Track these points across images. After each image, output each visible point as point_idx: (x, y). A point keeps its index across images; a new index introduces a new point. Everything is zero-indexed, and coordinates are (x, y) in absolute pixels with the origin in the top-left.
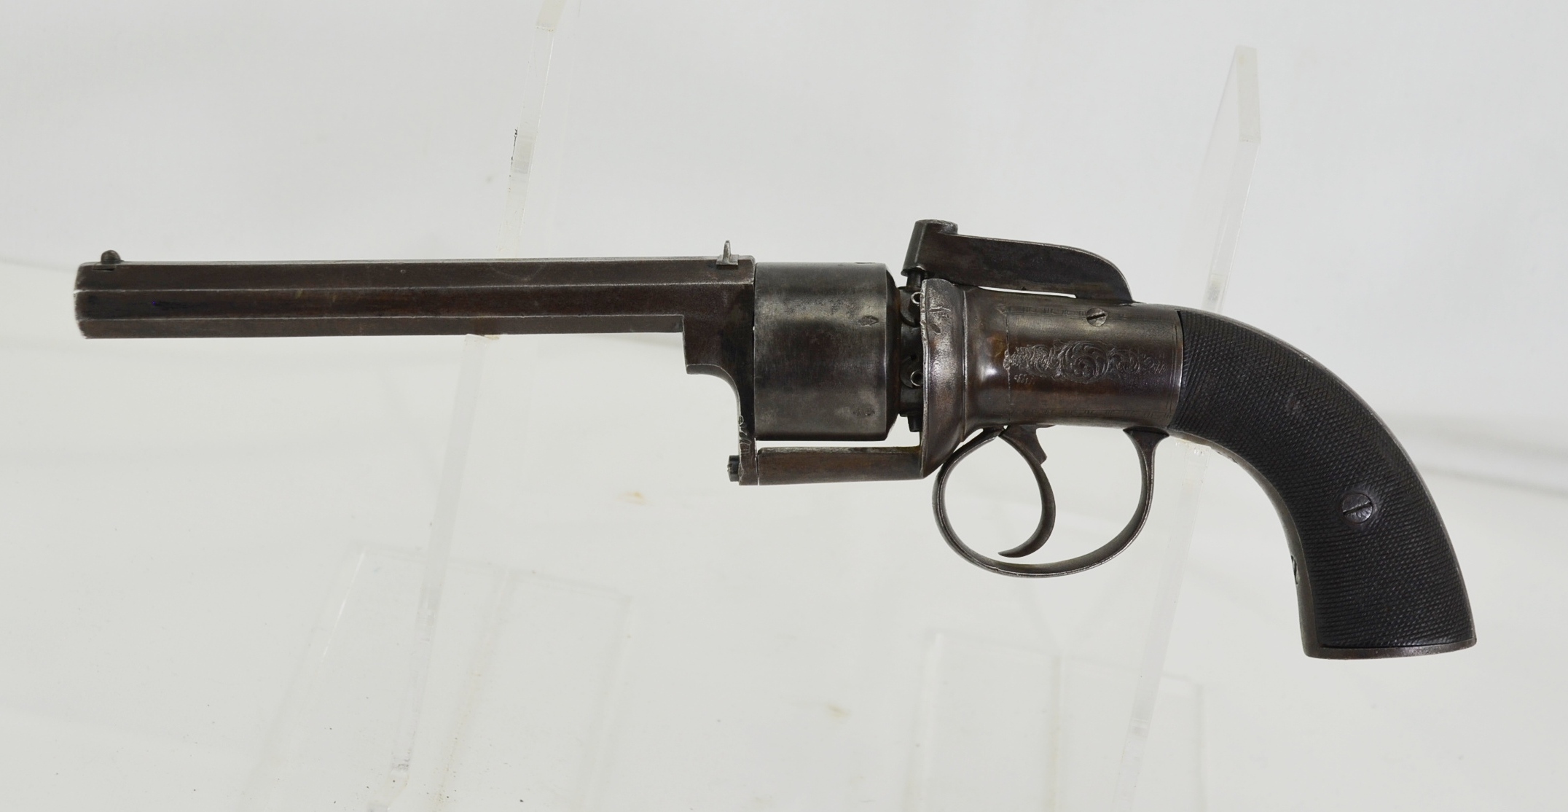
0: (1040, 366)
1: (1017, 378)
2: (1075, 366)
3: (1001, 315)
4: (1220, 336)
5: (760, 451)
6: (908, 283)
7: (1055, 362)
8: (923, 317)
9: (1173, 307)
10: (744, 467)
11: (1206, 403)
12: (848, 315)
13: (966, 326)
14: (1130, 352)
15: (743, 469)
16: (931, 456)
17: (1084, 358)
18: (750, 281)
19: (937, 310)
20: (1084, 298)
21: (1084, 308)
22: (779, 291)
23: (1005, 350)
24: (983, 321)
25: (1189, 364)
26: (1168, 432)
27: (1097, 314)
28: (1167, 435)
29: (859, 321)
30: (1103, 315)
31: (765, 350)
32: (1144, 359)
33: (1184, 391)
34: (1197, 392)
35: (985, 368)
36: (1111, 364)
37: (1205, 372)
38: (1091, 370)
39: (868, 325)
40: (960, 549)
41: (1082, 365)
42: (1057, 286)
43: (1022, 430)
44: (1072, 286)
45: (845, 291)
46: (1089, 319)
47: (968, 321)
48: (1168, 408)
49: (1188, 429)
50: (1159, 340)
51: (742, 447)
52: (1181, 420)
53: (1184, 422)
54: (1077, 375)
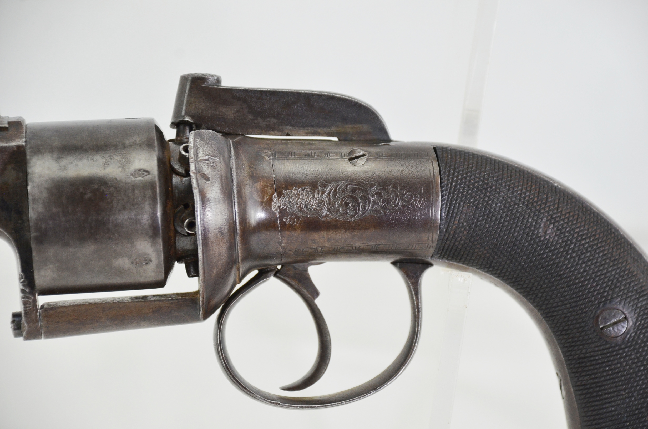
0: (307, 207)
1: (287, 219)
2: (341, 205)
3: (268, 161)
4: (474, 168)
5: (42, 306)
6: (178, 135)
7: (321, 202)
8: (192, 167)
9: (429, 144)
10: (28, 323)
11: (465, 233)
12: (120, 169)
13: (234, 174)
14: (391, 188)
15: (26, 325)
16: (209, 300)
17: (347, 197)
18: (21, 142)
19: (205, 160)
20: (345, 140)
21: (346, 150)
22: (51, 150)
23: (273, 194)
24: (250, 167)
25: (446, 197)
26: (432, 262)
27: (358, 154)
28: (431, 265)
29: (132, 174)
30: (364, 155)
31: (40, 208)
32: (404, 195)
33: (443, 222)
34: (456, 222)
35: (255, 212)
36: (374, 201)
37: (462, 204)
38: (355, 208)
39: (140, 178)
40: (242, 386)
41: (347, 204)
42: (319, 130)
43: (295, 269)
44: (333, 129)
45: (116, 147)
46: (350, 159)
47: (237, 168)
48: (430, 239)
49: (450, 258)
50: (417, 176)
51: (25, 303)
52: (443, 250)
53: (446, 252)
54: (343, 213)
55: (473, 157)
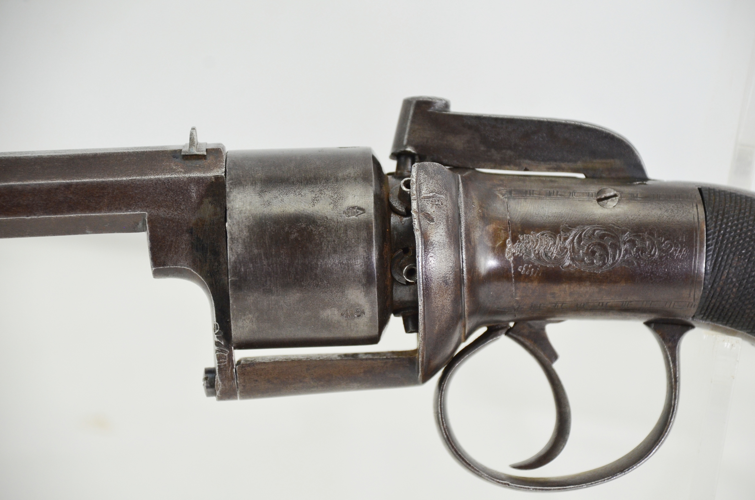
0: (546, 255)
1: (522, 269)
2: (586, 254)
3: (501, 200)
4: (747, 214)
5: (239, 362)
6: (398, 167)
7: (563, 250)
8: (414, 205)
9: (694, 184)
10: (221, 380)
11: (734, 290)
12: (332, 206)
13: (462, 214)
14: (646, 235)
15: (220, 382)
16: (429, 360)
17: (594, 245)
18: (219, 172)
19: (430, 197)
20: (593, 177)
21: (594, 189)
22: (254, 183)
23: (507, 238)
24: (481, 207)
25: (713, 247)
26: (693, 323)
27: (608, 195)
28: (692, 327)
29: (344, 212)
30: (615, 196)
31: (239, 249)
32: (662, 243)
33: (708, 277)
34: (723, 277)
35: (486, 259)
36: (626, 250)
37: (731, 255)
38: (603, 258)
39: (354, 217)
40: (466, 462)
41: (593, 253)
42: (563, 165)
43: (530, 326)
44: (579, 164)
45: (327, 180)
46: (599, 200)
47: (466, 206)
48: (692, 296)
49: (715, 320)
50: (678, 221)
51: (219, 358)
52: (707, 309)
53: (711, 312)
54: (589, 263)
55: (746, 201)
